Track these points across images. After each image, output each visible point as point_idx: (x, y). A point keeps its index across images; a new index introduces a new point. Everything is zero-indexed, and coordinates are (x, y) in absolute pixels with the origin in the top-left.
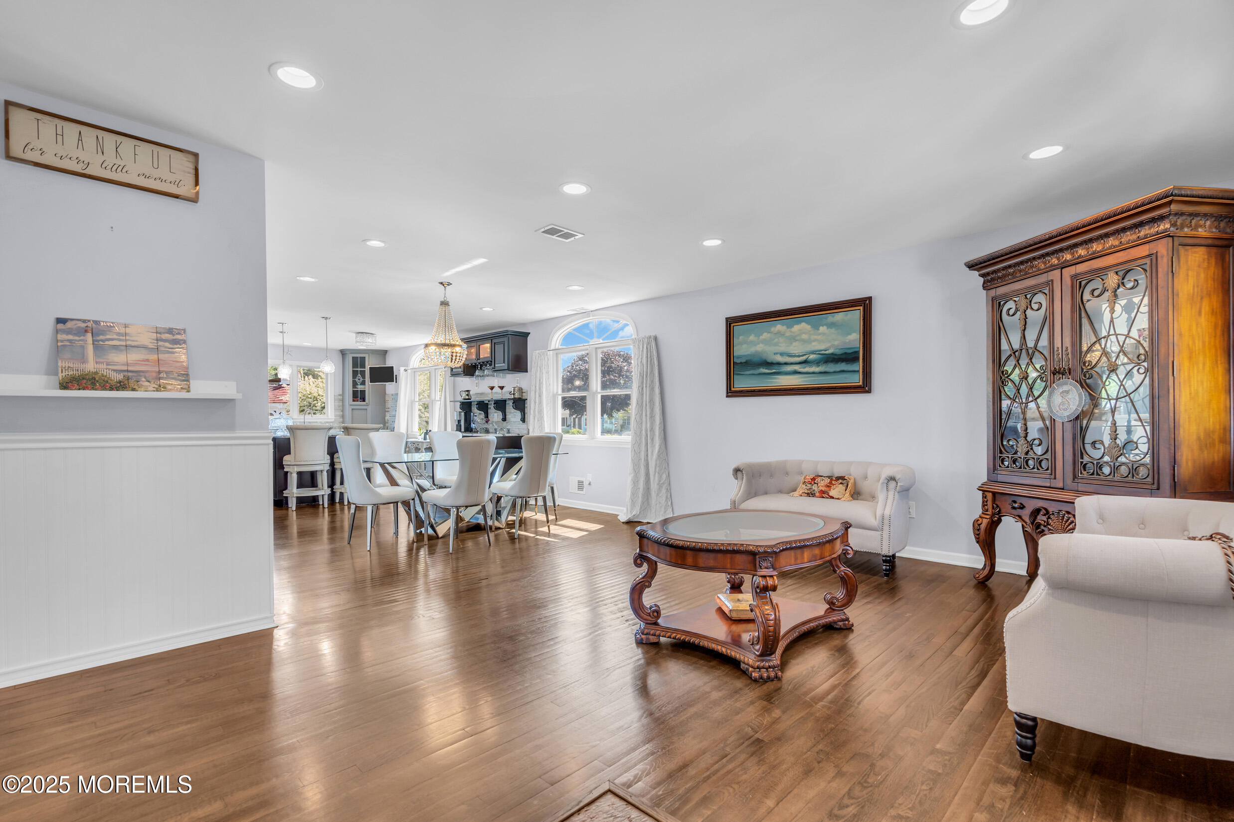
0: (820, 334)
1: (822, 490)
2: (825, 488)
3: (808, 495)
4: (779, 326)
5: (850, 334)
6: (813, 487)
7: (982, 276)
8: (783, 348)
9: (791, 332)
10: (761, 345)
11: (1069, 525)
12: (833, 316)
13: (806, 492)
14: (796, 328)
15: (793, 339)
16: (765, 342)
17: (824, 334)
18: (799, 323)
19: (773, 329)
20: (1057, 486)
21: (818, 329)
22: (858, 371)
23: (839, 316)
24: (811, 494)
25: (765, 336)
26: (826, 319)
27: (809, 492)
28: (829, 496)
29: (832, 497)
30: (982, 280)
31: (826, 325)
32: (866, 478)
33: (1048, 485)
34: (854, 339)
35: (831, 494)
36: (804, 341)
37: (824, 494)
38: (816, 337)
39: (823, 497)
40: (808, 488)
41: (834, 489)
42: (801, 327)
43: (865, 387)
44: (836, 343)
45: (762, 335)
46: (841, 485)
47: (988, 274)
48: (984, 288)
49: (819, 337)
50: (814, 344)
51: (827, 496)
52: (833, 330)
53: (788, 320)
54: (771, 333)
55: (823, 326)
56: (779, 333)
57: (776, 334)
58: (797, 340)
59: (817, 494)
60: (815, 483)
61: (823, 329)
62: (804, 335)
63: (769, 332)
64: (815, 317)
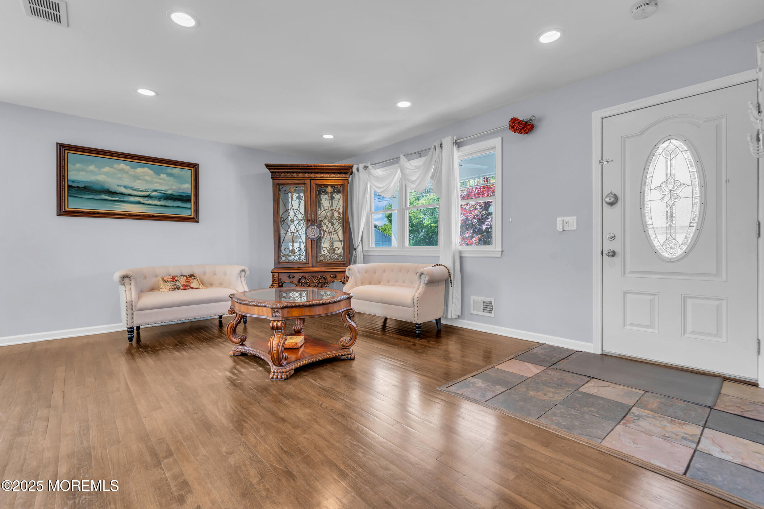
0: (161, 179)
1: (184, 285)
2: (186, 283)
3: (175, 289)
4: (123, 165)
5: (184, 184)
6: (177, 283)
7: (272, 172)
8: (127, 183)
9: (134, 171)
10: (103, 176)
11: (316, 281)
12: (172, 170)
13: (173, 288)
14: (139, 170)
15: (136, 177)
16: (106, 174)
17: (164, 180)
18: (144, 167)
19: (116, 166)
20: (309, 266)
21: (159, 175)
22: (191, 208)
23: (176, 171)
24: (176, 288)
25: (107, 169)
26: (166, 169)
27: (175, 287)
28: (190, 287)
29: (192, 288)
30: (271, 174)
31: (166, 174)
32: (205, 274)
33: (305, 266)
34: (186, 187)
35: (192, 286)
36: (147, 181)
37: (187, 287)
38: (157, 180)
39: (186, 289)
40: (173, 284)
41: (193, 283)
42: (144, 171)
43: (195, 219)
44: (174, 187)
45: (104, 168)
46: (194, 280)
47: (275, 172)
48: (272, 178)
49: (161, 181)
50: (155, 184)
51: (189, 288)
52: (171, 179)
53: (134, 163)
54: (115, 168)
55: (163, 174)
56: (122, 170)
57: (119, 170)
58: (140, 179)
59: (182, 288)
60: (177, 281)
61: (163, 176)
62: (147, 177)
63: (112, 168)
64: (157, 166)
